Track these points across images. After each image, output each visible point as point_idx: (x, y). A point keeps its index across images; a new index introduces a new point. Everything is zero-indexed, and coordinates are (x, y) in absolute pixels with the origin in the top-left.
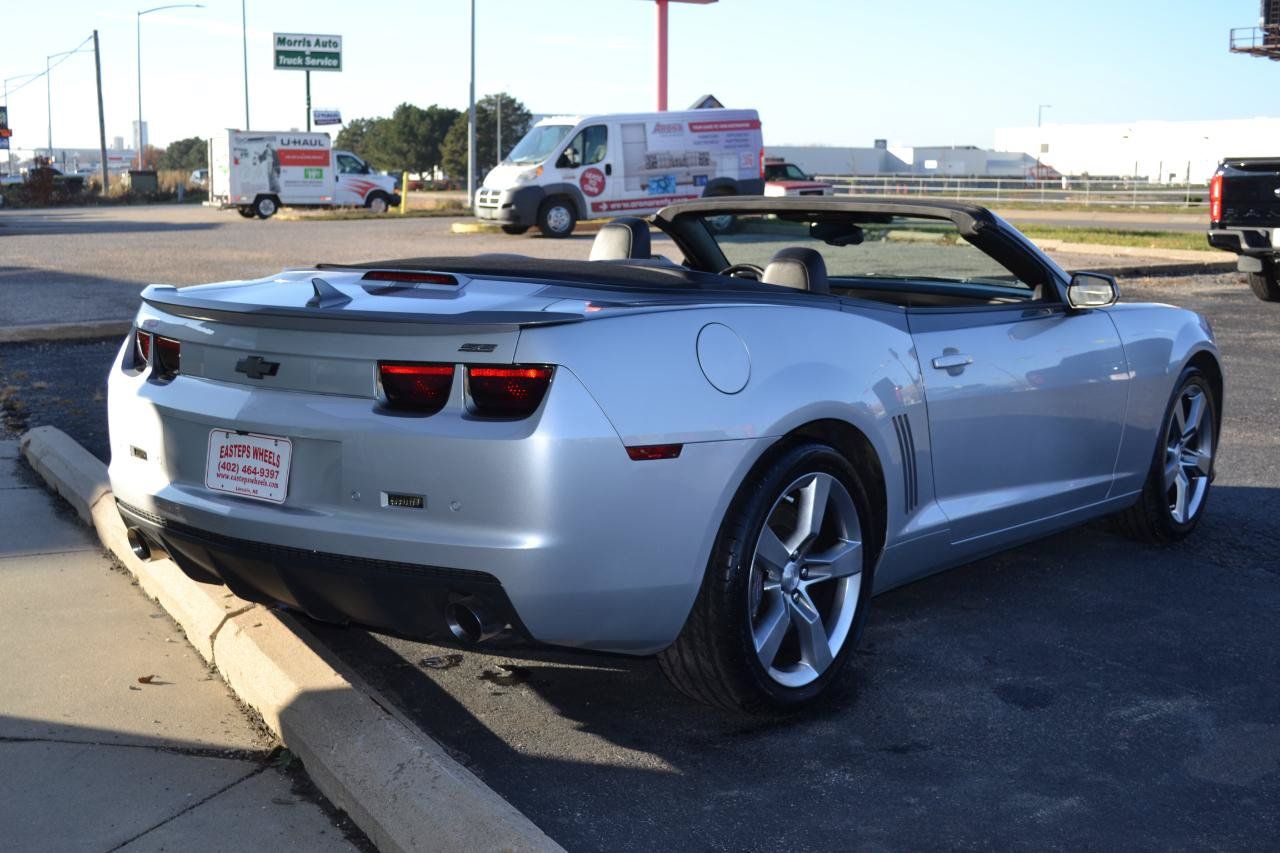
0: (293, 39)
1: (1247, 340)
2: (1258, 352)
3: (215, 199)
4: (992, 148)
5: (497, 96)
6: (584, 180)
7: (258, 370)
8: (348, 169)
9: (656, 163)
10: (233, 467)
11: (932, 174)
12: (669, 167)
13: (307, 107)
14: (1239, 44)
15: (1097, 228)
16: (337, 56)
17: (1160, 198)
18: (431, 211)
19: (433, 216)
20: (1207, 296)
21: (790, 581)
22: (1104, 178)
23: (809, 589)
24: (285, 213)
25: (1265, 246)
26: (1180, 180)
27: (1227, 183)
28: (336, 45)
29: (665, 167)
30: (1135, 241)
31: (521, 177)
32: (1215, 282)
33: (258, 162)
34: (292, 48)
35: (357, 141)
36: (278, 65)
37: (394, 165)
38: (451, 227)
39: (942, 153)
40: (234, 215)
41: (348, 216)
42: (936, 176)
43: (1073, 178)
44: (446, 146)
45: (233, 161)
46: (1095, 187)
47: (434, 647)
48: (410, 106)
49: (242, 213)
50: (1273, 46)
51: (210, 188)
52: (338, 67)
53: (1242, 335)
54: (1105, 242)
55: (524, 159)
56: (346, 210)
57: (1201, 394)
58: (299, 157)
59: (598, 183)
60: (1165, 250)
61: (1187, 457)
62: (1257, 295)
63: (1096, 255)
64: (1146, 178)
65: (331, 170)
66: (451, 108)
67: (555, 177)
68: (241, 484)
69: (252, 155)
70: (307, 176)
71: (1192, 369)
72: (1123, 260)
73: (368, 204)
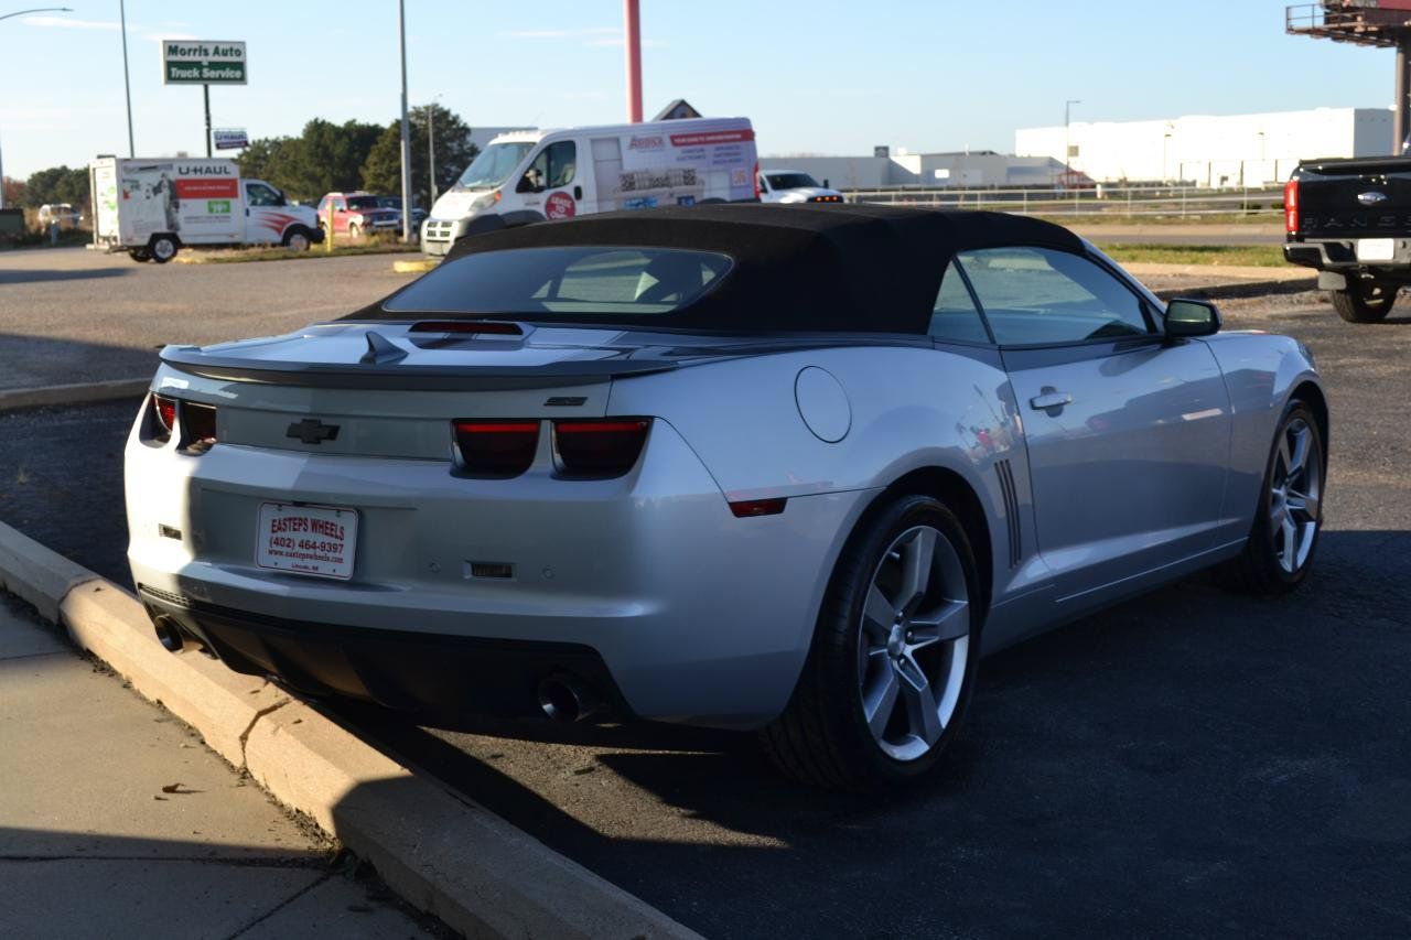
0: (186, 47)
1: (1336, 368)
2: (1348, 381)
3: (101, 241)
4: (1012, 153)
5: (427, 108)
6: (550, 206)
7: (314, 435)
8: (259, 201)
9: (634, 183)
10: (289, 543)
11: (945, 185)
12: (649, 188)
13: (206, 127)
14: (1297, 24)
15: (1148, 243)
16: (240, 66)
17: (1212, 206)
18: (361, 248)
19: (366, 253)
20: (1285, 319)
21: (896, 645)
22: (1147, 184)
23: (914, 653)
24: (188, 254)
25: (1351, 260)
26: (1232, 183)
27: (1302, 189)
28: (238, 53)
29: (645, 188)
30: (1194, 258)
31: (475, 204)
32: (1292, 302)
33: (152, 195)
34: (186, 58)
35: (261, 166)
36: (170, 79)
37: (306, 193)
38: (393, 267)
39: (954, 160)
40: (125, 260)
41: (266, 256)
42: (949, 188)
43: (1108, 185)
44: (368, 168)
45: (122, 194)
46: (1136, 196)
47: (492, 739)
48: (323, 122)
49: (134, 257)
50: (1336, 25)
51: (94, 228)
52: (242, 80)
53: (1329, 362)
54: (1161, 260)
55: (479, 183)
56: (260, 250)
57: (1307, 429)
58: (200, 188)
59: (567, 209)
60: (1230, 268)
61: (1293, 500)
62: (1342, 316)
63: (1151, 275)
64: (1194, 183)
65: (240, 202)
66: (372, 123)
67: (516, 203)
68: (298, 561)
69: (144, 187)
70: (211, 210)
71: (1296, 401)
72: (1182, 280)
73: (286, 242)
